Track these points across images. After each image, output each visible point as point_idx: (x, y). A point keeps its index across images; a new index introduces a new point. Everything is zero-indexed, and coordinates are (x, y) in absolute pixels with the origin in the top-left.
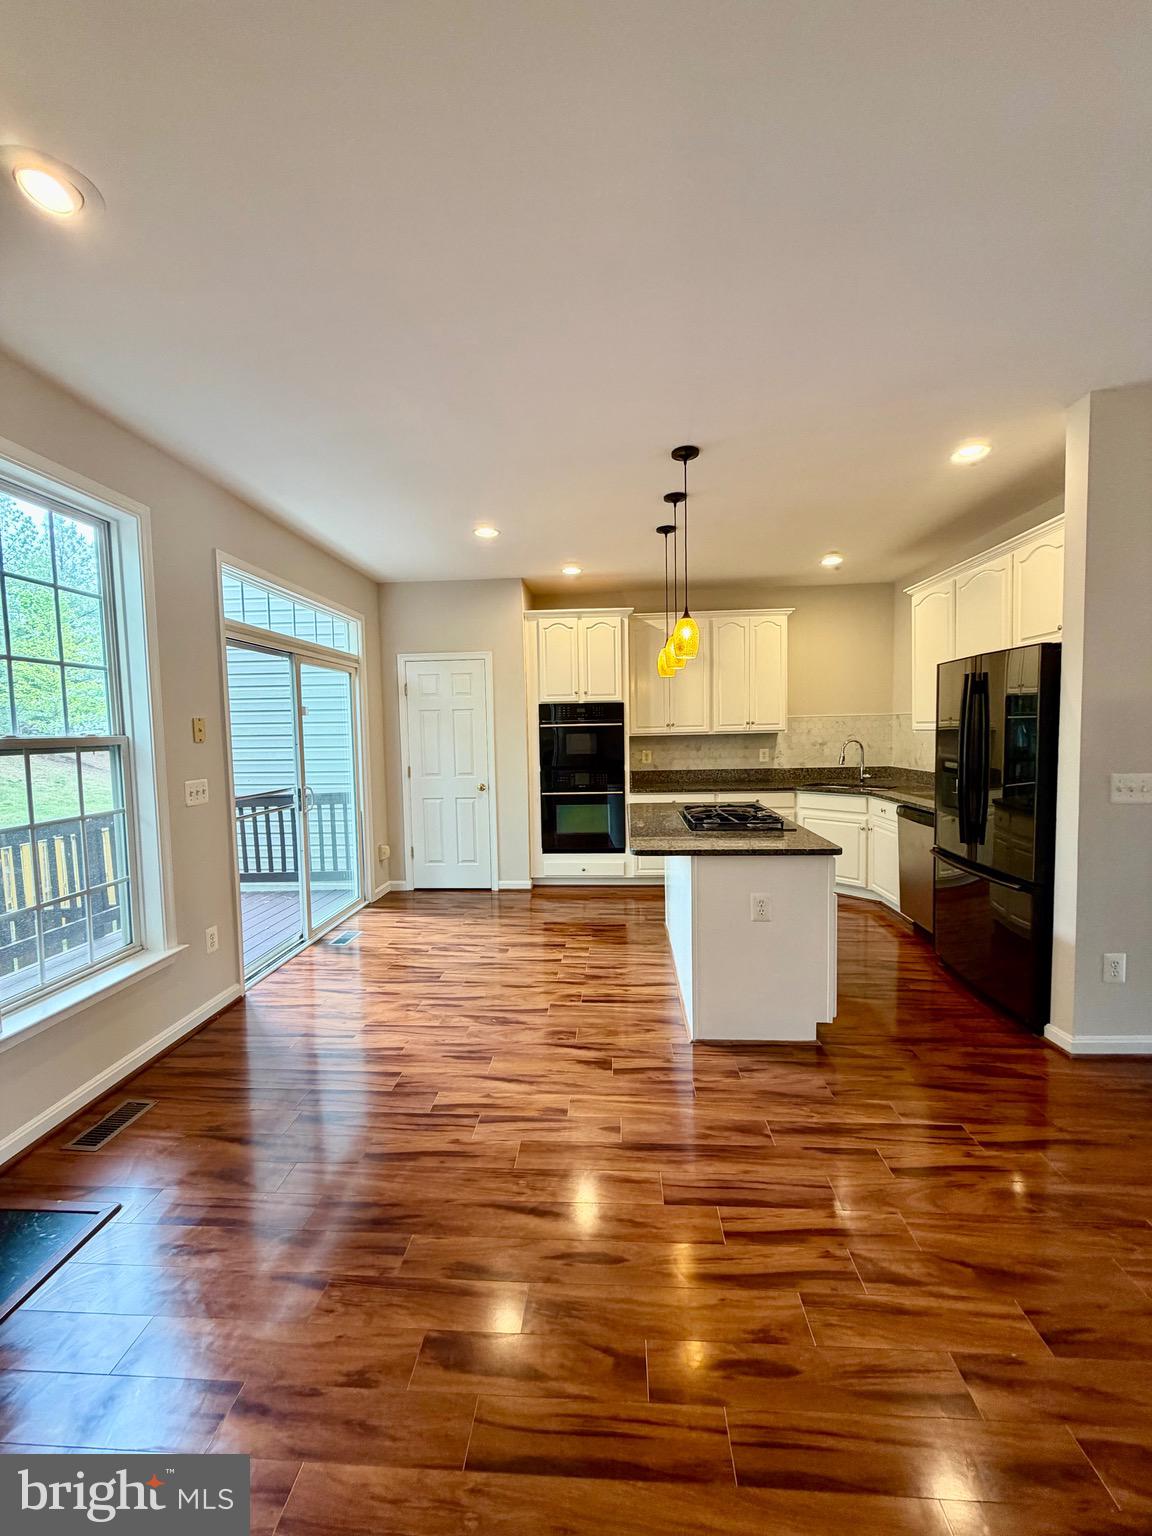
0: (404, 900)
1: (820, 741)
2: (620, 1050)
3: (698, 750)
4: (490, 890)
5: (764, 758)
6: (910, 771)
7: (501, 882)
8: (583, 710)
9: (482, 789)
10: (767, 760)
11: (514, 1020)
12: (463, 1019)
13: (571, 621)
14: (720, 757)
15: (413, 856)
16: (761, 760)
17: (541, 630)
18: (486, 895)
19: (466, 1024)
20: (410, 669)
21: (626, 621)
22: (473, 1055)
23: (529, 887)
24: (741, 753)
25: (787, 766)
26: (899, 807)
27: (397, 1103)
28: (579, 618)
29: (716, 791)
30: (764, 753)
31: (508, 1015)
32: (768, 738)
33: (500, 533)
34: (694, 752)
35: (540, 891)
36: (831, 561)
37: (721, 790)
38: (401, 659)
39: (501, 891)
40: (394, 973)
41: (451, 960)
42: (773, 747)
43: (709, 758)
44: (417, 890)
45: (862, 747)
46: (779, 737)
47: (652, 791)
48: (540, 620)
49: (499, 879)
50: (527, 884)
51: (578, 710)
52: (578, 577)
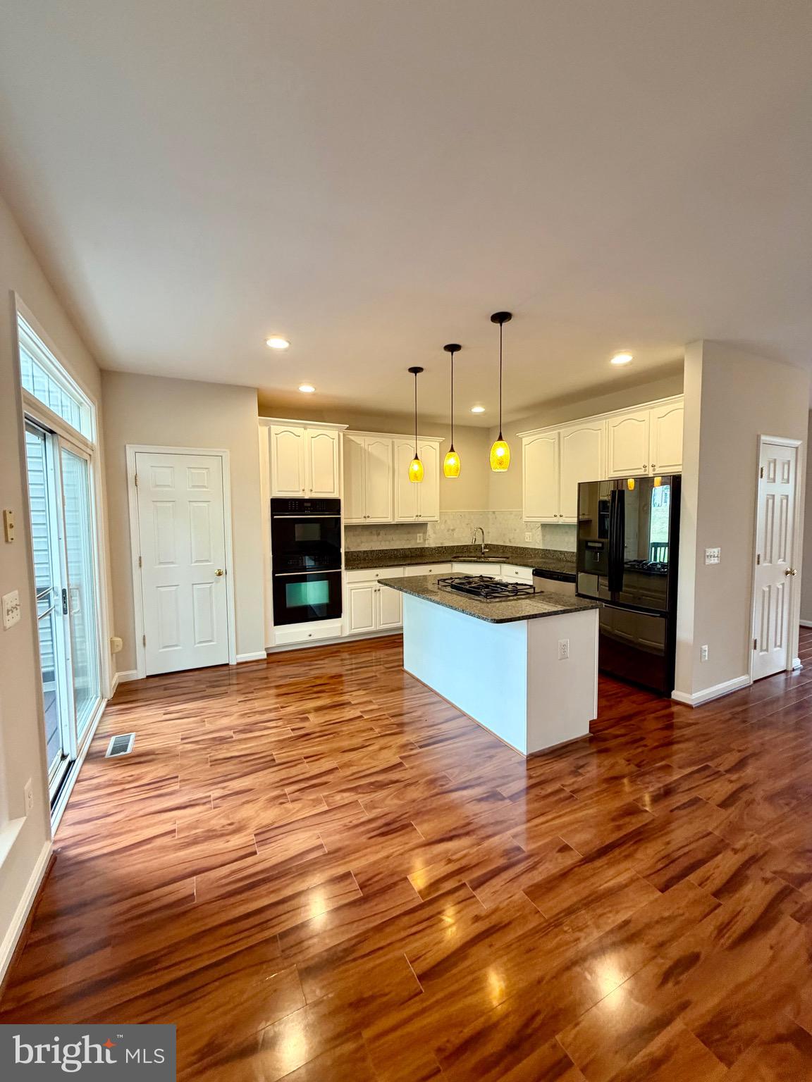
0: (136, 690)
1: (452, 528)
2: (494, 779)
3: (378, 534)
4: (227, 665)
5: (420, 539)
6: (506, 546)
7: (239, 656)
8: (309, 505)
9: (220, 574)
10: (422, 541)
11: (386, 781)
12: (345, 795)
13: (299, 431)
14: (393, 540)
15: (144, 644)
16: (418, 541)
17: (273, 435)
18: (224, 671)
19: (351, 799)
20: (139, 461)
21: (341, 434)
22: (393, 826)
23: (265, 657)
24: (406, 536)
25: (433, 545)
26: (533, 571)
27: (383, 907)
28: (305, 429)
29: (405, 565)
30: (420, 537)
31: (380, 778)
32: (421, 526)
33: (290, 343)
34: (376, 537)
35: (275, 658)
36: (478, 410)
37: (409, 565)
38: (130, 451)
39: (239, 664)
40: (222, 769)
41: (265, 741)
42: (425, 533)
43: (385, 541)
44: (148, 677)
45: (483, 532)
46: (429, 525)
47: (362, 568)
48: (272, 426)
49: (237, 654)
50: (262, 655)
51: (306, 504)
52: (314, 394)
